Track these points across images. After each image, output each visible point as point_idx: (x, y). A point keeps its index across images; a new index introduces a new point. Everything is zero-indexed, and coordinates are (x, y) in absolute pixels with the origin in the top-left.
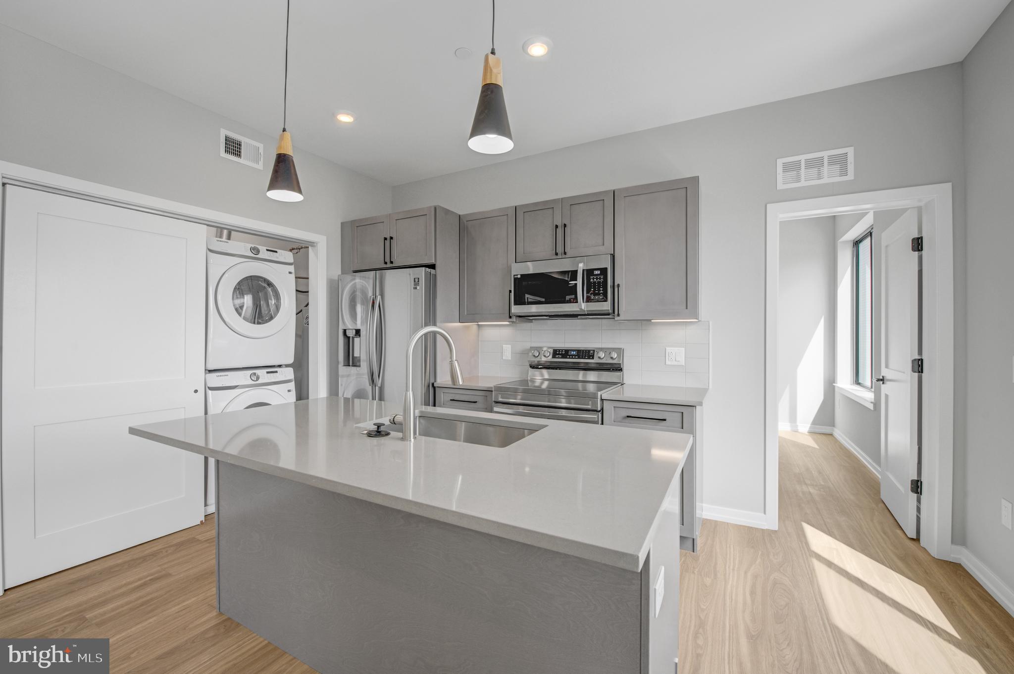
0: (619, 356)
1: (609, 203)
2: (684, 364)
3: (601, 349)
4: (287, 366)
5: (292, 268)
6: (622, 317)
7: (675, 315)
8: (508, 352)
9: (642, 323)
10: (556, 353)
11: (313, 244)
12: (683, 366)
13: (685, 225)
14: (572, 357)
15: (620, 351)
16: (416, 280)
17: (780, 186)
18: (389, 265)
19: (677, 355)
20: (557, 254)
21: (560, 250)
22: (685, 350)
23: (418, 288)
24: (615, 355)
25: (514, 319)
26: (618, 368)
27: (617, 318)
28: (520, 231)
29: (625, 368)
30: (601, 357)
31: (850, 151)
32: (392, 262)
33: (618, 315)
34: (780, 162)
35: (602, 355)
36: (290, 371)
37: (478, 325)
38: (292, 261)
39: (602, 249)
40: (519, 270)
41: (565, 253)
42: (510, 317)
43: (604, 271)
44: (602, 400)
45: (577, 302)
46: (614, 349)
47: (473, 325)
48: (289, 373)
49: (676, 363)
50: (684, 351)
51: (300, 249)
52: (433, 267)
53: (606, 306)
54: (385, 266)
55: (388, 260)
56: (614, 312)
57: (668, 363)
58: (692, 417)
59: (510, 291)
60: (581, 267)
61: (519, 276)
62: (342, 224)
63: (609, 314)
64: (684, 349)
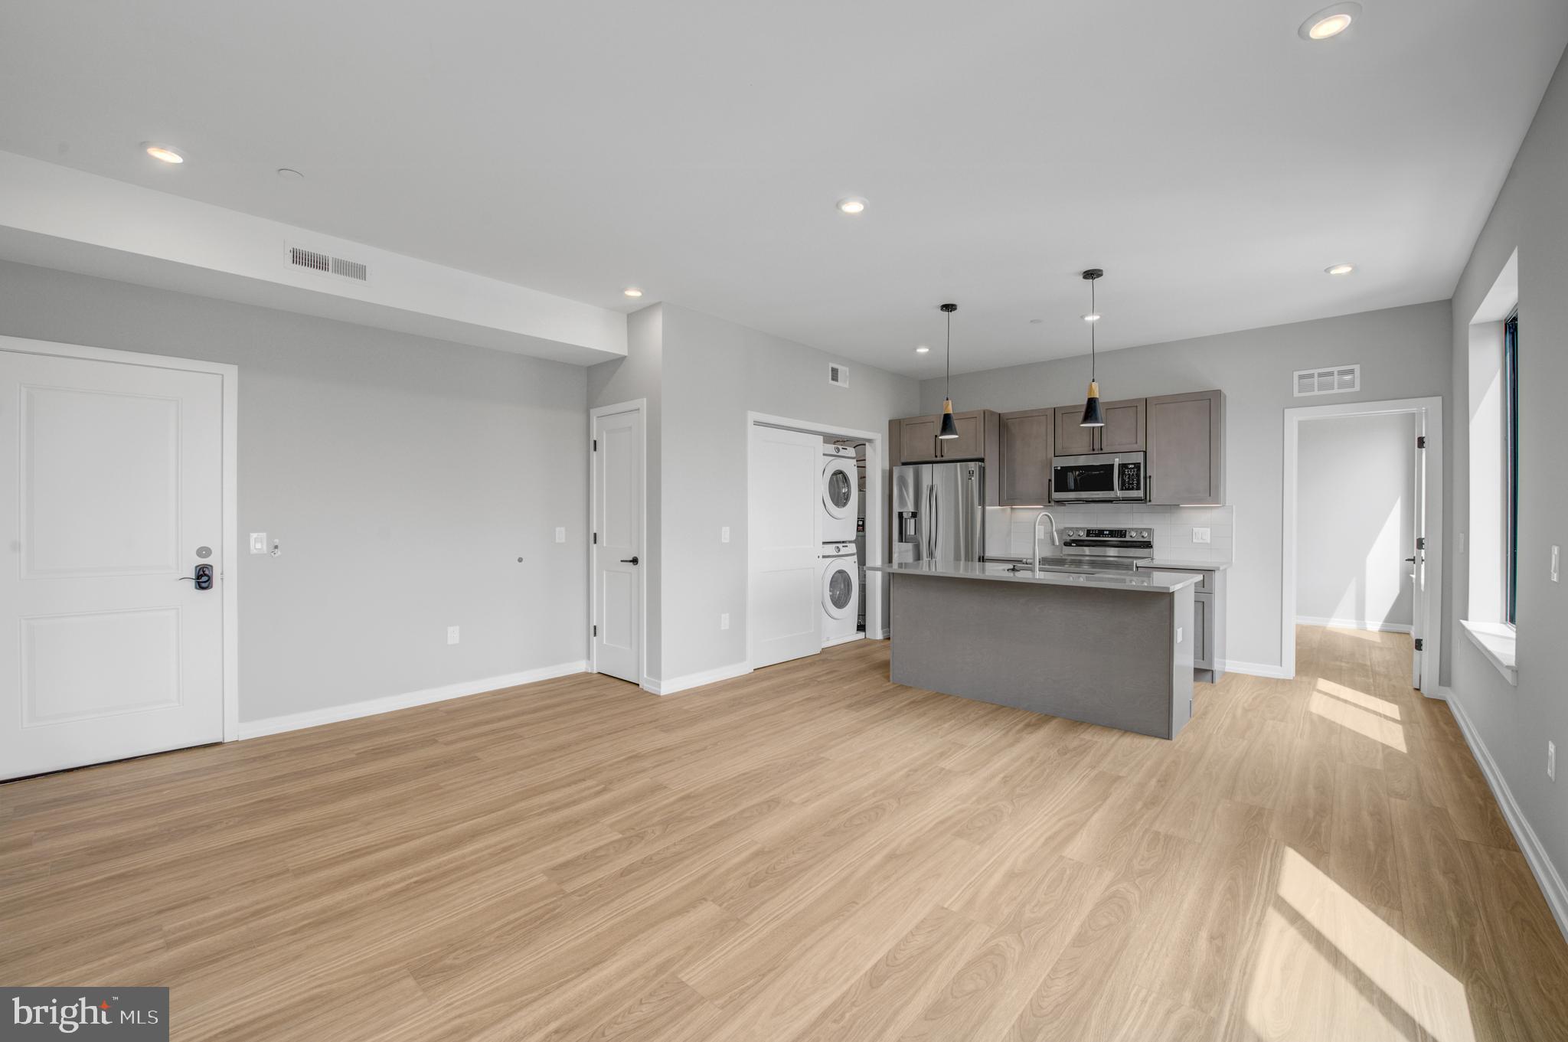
0: (1149, 535)
1: (1141, 409)
2: (1209, 542)
3: (1133, 529)
4: (850, 542)
5: (854, 462)
6: (1152, 503)
7: (1200, 501)
8: (1040, 532)
9: (1171, 507)
10: (1089, 532)
11: (870, 441)
12: (1207, 543)
13: (1208, 429)
14: (1106, 535)
15: (1150, 531)
16: (971, 472)
17: (1296, 394)
18: (938, 459)
19: (1203, 534)
20: (1093, 450)
21: (1097, 446)
22: (1211, 530)
23: (973, 478)
24: (1145, 534)
25: (1053, 503)
26: (1148, 545)
27: (1149, 504)
28: (1059, 430)
29: (1155, 544)
30: (1133, 536)
31: (1357, 368)
32: (942, 456)
33: (1150, 501)
34: (1296, 374)
35: (1134, 534)
36: (853, 546)
37: (1012, 508)
38: (854, 455)
39: (1135, 447)
40: (1060, 463)
41: (1101, 449)
42: (1049, 502)
43: (1137, 466)
44: (1137, 567)
45: (1113, 490)
46: (1145, 529)
47: (1008, 508)
48: (852, 548)
49: (1201, 541)
50: (1209, 533)
51: (860, 445)
52: (982, 460)
53: (1140, 494)
54: (934, 459)
55: (939, 454)
56: (1146, 498)
57: (1194, 541)
58: (1211, 579)
59: (1050, 480)
60: (1117, 461)
61: (1059, 468)
62: (890, 422)
63: (1142, 500)
64: (1209, 530)
